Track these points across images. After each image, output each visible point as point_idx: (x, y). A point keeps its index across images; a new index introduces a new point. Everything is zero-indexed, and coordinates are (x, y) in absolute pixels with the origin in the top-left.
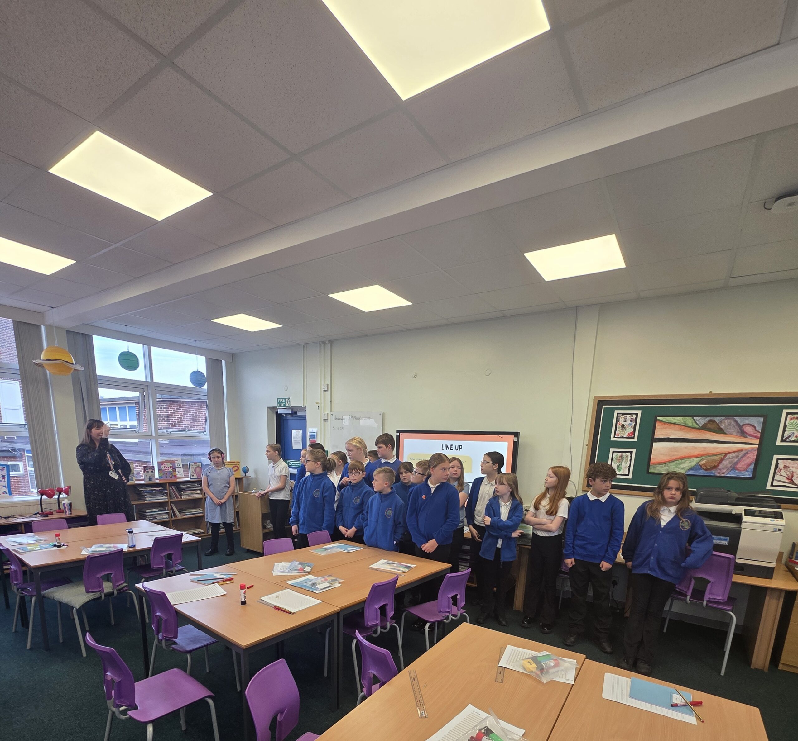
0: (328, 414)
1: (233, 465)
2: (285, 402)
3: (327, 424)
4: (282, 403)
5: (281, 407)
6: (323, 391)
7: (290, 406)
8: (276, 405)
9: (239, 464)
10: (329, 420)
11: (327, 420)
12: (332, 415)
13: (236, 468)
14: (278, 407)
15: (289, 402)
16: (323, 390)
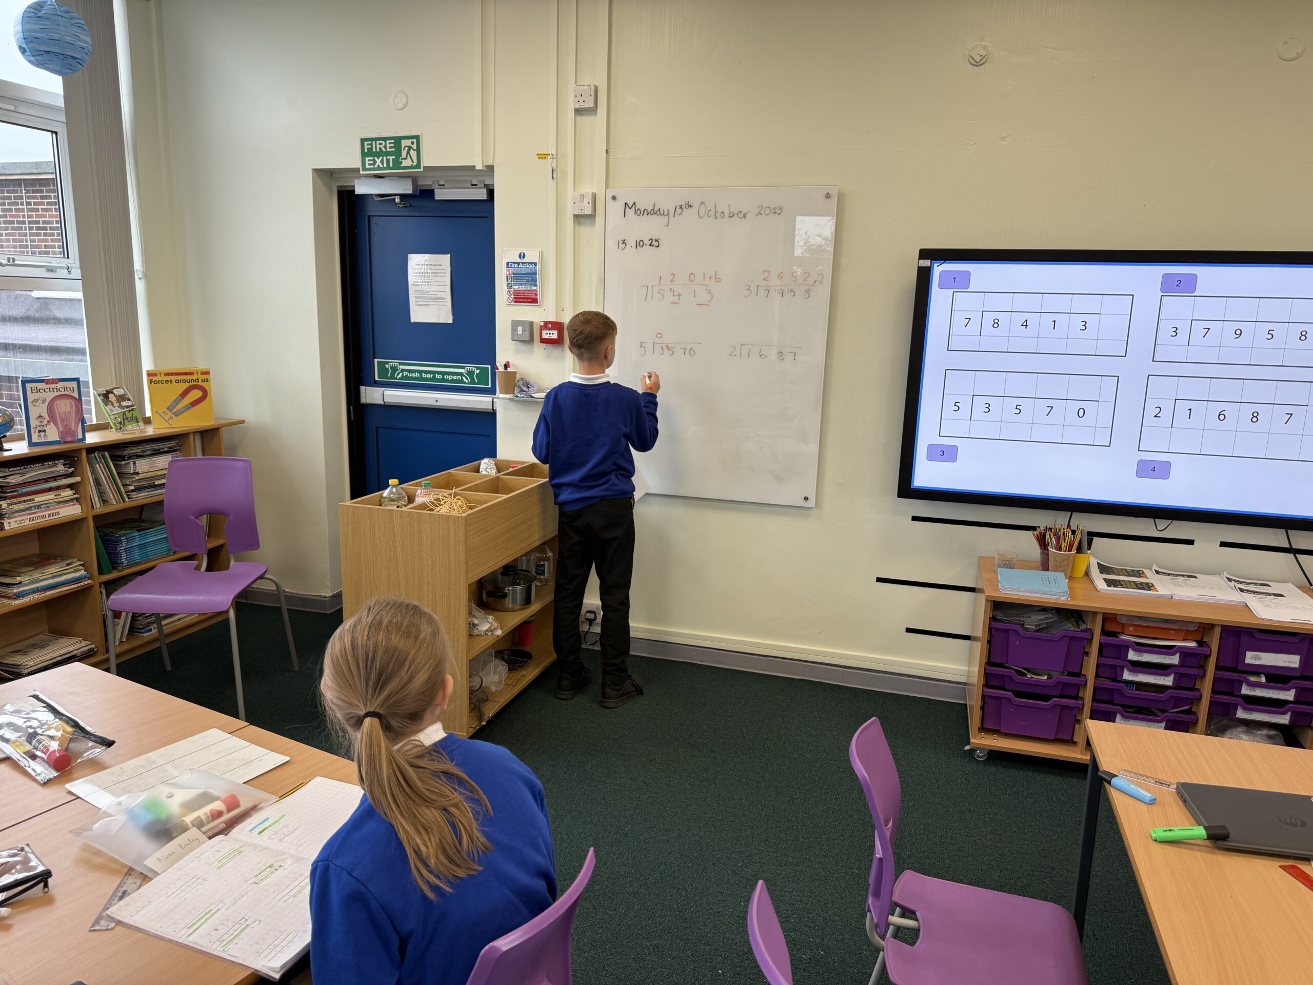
0: (594, 197)
1: (185, 381)
2: (398, 153)
3: (592, 234)
4: (380, 154)
5: (379, 168)
6: (571, 113)
7: (418, 166)
8: (354, 162)
9: (204, 377)
10: (599, 219)
11: (592, 217)
12: (614, 198)
13: (196, 394)
14: (364, 169)
15: (413, 154)
16: (571, 105)
